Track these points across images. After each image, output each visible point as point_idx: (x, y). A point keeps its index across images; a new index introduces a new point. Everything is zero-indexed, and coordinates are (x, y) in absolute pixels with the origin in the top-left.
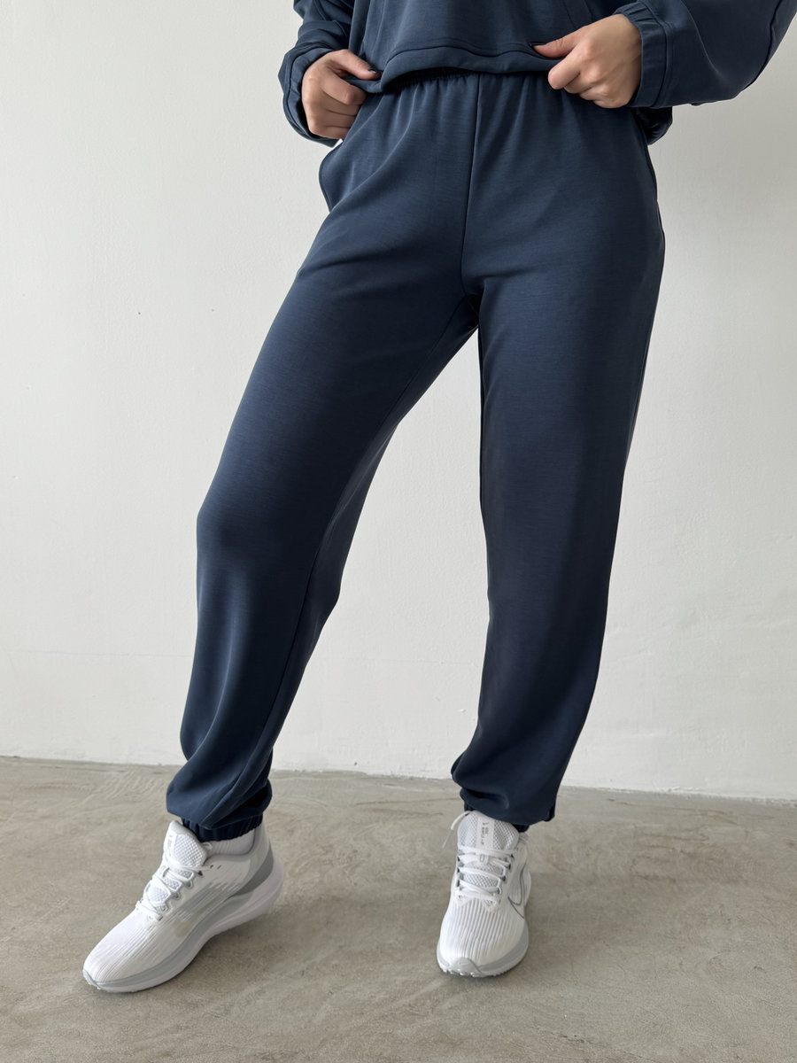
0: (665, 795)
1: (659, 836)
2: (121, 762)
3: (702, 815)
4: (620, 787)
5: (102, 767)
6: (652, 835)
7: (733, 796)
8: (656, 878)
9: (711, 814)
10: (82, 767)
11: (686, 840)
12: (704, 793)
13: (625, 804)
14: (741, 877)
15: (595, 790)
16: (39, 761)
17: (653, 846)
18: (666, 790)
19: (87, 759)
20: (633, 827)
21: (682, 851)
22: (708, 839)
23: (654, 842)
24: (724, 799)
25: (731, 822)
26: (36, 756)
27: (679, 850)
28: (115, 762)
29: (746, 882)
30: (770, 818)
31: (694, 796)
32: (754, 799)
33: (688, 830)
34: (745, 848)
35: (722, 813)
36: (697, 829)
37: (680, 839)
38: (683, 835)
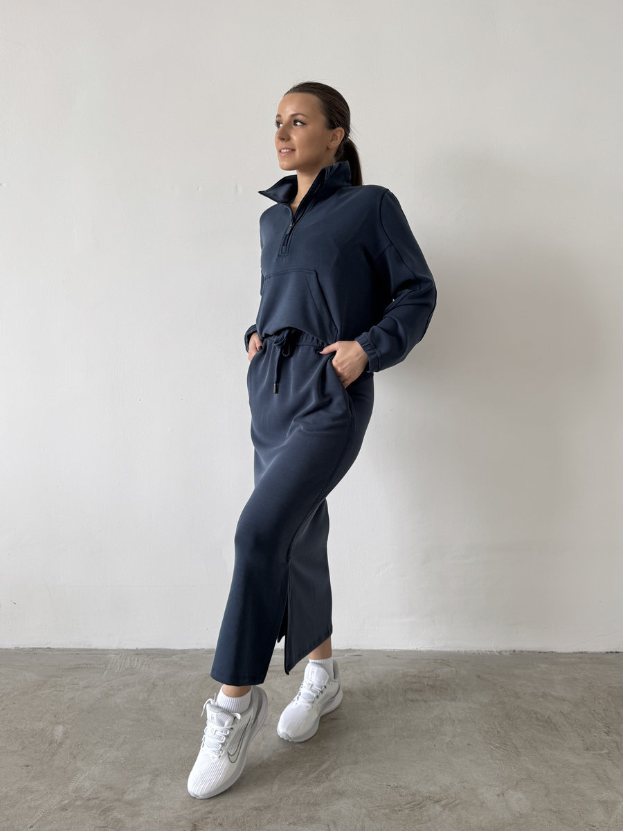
0: (415, 651)
1: (415, 676)
2: (114, 648)
3: (435, 662)
4: (392, 648)
5: (104, 652)
6: (412, 676)
7: (448, 649)
8: (417, 700)
9: (440, 661)
10: (91, 652)
11: (429, 678)
12: (434, 649)
13: (396, 658)
14: (457, 697)
15: (380, 650)
16: (63, 650)
17: (413, 683)
18: (415, 648)
19: (93, 647)
20: (401, 672)
21: (428, 684)
22: (439, 676)
23: (414, 680)
24: (445, 652)
25: (449, 665)
26: (61, 647)
27: (426, 683)
28: (110, 648)
29: (459, 700)
30: (467, 662)
31: (429, 651)
32: (458, 651)
33: (429, 672)
34: (457, 681)
35: (443, 660)
36: (433, 671)
37: (426, 677)
38: (427, 675)
